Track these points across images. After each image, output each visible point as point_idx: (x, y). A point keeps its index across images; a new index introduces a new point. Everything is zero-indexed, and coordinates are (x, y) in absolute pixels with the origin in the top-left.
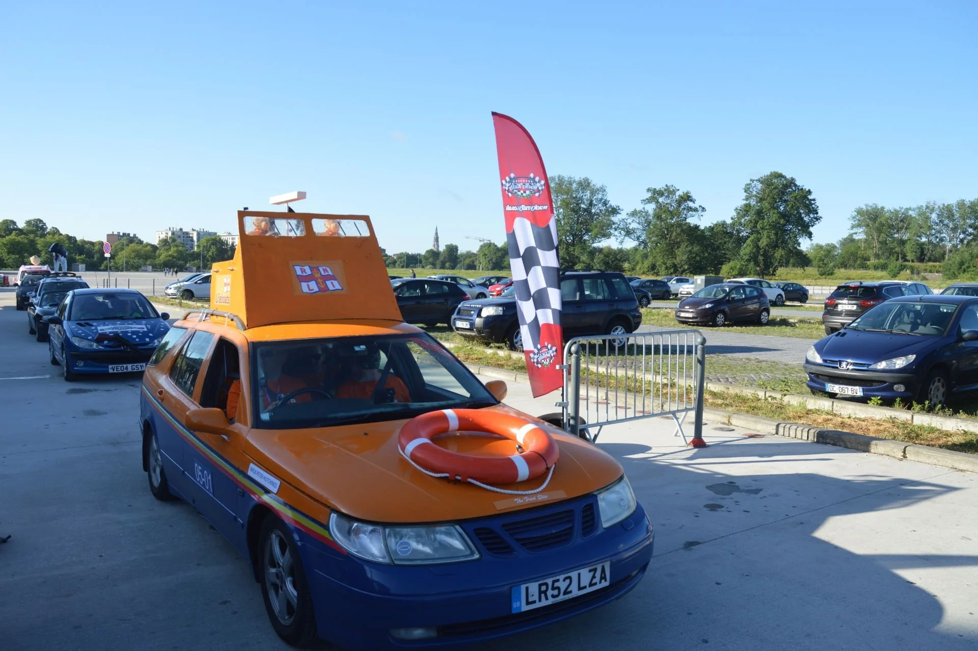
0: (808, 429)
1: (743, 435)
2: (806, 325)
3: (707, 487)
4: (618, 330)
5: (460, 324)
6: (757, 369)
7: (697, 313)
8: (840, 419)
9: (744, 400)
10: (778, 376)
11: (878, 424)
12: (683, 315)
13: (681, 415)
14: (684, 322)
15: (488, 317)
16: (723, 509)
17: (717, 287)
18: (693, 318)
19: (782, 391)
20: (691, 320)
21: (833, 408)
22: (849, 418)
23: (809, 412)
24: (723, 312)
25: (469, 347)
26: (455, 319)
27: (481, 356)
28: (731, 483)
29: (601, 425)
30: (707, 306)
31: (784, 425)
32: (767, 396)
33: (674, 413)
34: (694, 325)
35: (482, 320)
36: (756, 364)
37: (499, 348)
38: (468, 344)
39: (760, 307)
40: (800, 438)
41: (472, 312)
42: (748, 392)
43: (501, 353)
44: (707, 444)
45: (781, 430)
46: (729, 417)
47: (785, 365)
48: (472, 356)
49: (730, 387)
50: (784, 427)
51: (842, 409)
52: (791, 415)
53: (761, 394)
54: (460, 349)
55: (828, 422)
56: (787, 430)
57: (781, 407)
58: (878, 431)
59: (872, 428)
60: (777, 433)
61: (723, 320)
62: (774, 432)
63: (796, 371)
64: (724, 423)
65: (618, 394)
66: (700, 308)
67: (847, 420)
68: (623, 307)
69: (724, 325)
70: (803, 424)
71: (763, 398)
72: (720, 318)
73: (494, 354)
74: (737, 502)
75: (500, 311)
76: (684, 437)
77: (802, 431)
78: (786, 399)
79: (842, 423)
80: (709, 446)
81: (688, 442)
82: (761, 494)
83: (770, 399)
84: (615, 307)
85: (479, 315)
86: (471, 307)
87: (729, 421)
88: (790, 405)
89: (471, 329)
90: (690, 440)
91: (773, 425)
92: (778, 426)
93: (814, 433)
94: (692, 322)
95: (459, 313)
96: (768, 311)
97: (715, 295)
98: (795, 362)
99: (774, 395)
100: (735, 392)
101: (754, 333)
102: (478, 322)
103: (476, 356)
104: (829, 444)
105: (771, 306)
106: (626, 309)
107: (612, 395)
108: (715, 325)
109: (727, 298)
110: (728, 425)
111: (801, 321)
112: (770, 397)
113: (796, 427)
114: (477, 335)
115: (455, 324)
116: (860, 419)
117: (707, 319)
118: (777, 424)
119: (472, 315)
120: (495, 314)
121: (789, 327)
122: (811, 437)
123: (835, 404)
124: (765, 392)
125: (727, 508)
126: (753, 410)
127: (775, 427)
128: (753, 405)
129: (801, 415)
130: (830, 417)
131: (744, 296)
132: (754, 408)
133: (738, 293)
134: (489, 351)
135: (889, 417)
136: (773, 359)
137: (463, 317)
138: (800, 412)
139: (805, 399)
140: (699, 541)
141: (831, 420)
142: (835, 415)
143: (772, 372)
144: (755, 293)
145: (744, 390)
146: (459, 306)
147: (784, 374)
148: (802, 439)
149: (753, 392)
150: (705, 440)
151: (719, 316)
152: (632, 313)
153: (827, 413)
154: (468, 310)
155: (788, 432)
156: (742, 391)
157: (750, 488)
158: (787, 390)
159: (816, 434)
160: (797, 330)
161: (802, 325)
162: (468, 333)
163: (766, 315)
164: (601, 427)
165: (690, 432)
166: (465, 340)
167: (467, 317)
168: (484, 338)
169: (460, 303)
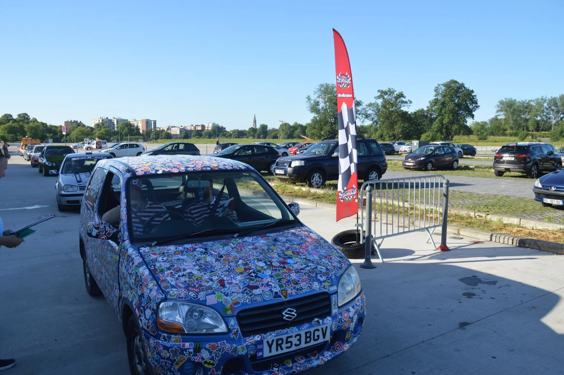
0: (513, 238)
1: (470, 242)
2: (481, 169)
3: (460, 280)
4: (374, 174)
5: (278, 171)
6: (462, 197)
7: (416, 163)
8: (528, 231)
9: (462, 218)
10: (476, 201)
11: (553, 233)
12: (407, 164)
13: (431, 230)
14: (408, 168)
15: (295, 167)
16: (476, 296)
17: (427, 147)
18: (413, 166)
19: (485, 212)
20: (412, 167)
21: (520, 223)
22: (533, 229)
23: (505, 225)
24: (431, 162)
25: (284, 185)
26: (275, 168)
27: (292, 191)
28: (474, 276)
29: (383, 237)
30: (422, 159)
31: (496, 235)
32: (476, 215)
33: (427, 229)
34: (413, 170)
35: (292, 168)
36: (460, 194)
37: (302, 186)
38: (283, 184)
39: (453, 159)
40: (507, 243)
41: (286, 164)
42: (464, 213)
43: (305, 189)
44: (449, 248)
45: (494, 238)
46: (459, 230)
47: (478, 194)
48: (286, 191)
49: (452, 210)
50: (496, 236)
51: (527, 224)
52: (494, 227)
53: (472, 214)
54: (278, 186)
55: (520, 232)
56: (498, 238)
57: (486, 222)
58: (555, 238)
59: (551, 236)
60: (491, 240)
61: (431, 167)
62: (489, 239)
63: (486, 198)
64: (455, 234)
65: (382, 215)
66: (417, 160)
67: (532, 230)
68: (376, 160)
69: (432, 170)
70: (505, 234)
71: (473, 216)
72: (430, 166)
73: (300, 189)
74: (484, 291)
75: (303, 163)
76: (434, 243)
77: (508, 239)
78: (489, 217)
79: (530, 233)
80: (450, 250)
81: (437, 247)
82: (497, 285)
83: (478, 217)
84: (371, 160)
85: (290, 166)
86: (284, 161)
87: (458, 233)
88: (491, 221)
89: (285, 175)
90: (438, 245)
91: (488, 235)
92: (491, 236)
93: (517, 240)
94: (412, 168)
95: (277, 165)
96: (457, 162)
97: (425, 152)
98: (483, 193)
99: (480, 214)
100: (455, 213)
101: (451, 175)
102: (289, 170)
103: (289, 191)
104: (528, 248)
105: (459, 158)
106: (378, 161)
107: (378, 215)
108: (426, 170)
109: (434, 154)
110: (458, 235)
111: (477, 167)
112: (478, 215)
113: (504, 236)
114: (289, 178)
115: (275, 171)
116: (539, 230)
117: (421, 166)
118: (491, 234)
119: (285, 166)
120: (299, 165)
121: (471, 171)
122: (515, 244)
123: (522, 220)
124: (475, 213)
125: (479, 296)
126: (469, 224)
127: (489, 236)
128: (469, 221)
129: (501, 228)
130: (521, 229)
131: (443, 153)
132: (470, 223)
133: (440, 150)
134: (296, 188)
135: (559, 228)
136: (469, 191)
137: (279, 167)
138: (500, 226)
139: (501, 217)
140: (469, 322)
141: (521, 231)
142: (522, 227)
143: (472, 199)
144: (450, 151)
145: (461, 212)
146: (277, 161)
147: (479, 200)
148: (508, 244)
149: (466, 212)
150: (448, 245)
151: (429, 164)
152: (382, 164)
153: (518, 227)
154: (283, 163)
155: (498, 240)
156: (460, 212)
157: (488, 281)
158: (488, 211)
159: (518, 241)
160: (476, 173)
161: (478, 169)
162: (283, 177)
163: (456, 163)
164: (383, 239)
165: (438, 240)
166: (281, 181)
167: (282, 167)
168: (293, 179)
169: (277, 159)
